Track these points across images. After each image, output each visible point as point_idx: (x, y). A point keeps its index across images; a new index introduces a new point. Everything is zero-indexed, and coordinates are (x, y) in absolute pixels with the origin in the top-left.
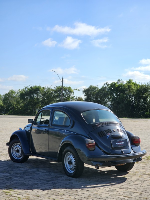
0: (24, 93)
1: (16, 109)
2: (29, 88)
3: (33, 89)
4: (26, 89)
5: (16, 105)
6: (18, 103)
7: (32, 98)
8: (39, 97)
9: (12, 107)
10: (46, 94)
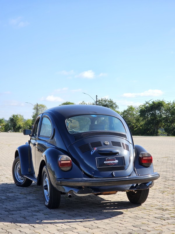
0: (144, 109)
1: (136, 129)
2: (151, 103)
3: (155, 104)
4: (147, 105)
5: (135, 123)
6: (138, 120)
7: (154, 115)
8: (162, 113)
9: (132, 126)
10: (170, 110)
